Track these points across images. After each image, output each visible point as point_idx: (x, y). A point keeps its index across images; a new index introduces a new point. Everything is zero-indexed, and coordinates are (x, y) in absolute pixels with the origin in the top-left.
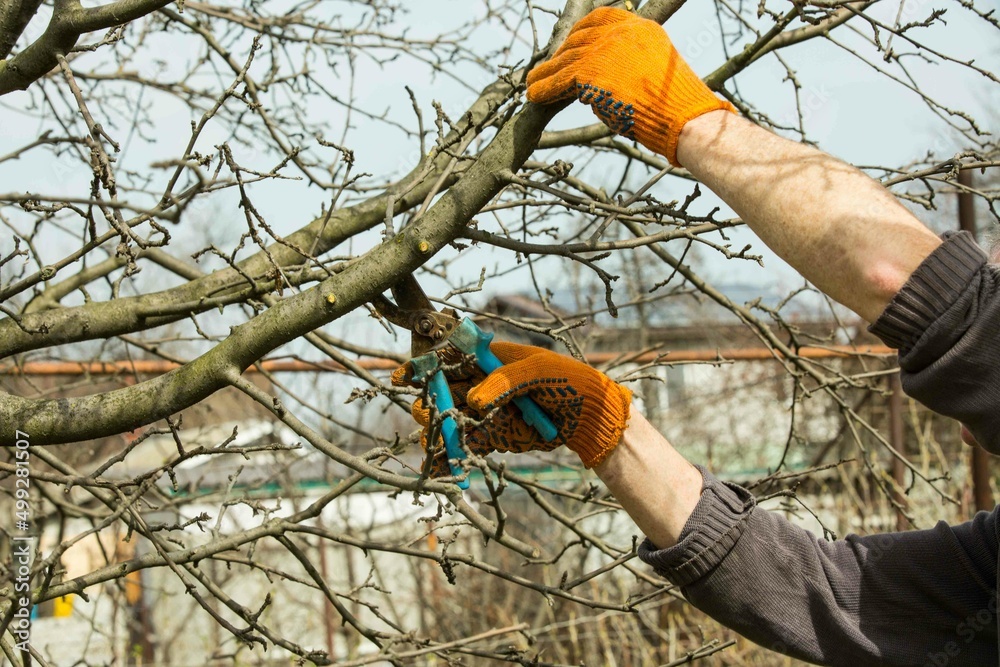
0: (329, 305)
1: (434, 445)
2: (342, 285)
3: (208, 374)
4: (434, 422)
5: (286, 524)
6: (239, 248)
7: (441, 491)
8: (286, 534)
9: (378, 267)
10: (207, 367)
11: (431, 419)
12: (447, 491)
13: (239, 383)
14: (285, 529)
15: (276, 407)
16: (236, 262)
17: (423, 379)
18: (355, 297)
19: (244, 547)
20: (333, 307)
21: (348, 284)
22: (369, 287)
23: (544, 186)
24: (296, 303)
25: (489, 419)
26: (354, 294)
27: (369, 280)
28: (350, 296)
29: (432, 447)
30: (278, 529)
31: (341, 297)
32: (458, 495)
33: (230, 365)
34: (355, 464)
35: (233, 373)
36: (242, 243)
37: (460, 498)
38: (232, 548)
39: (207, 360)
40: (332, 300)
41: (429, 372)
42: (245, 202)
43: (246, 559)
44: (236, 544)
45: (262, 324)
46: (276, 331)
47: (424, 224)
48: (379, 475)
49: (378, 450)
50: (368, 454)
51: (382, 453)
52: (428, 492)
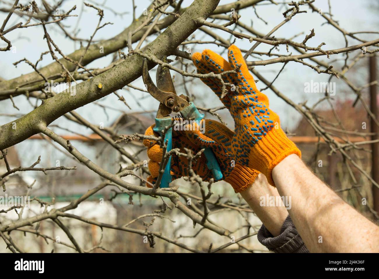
0: (98, 89)
1: (164, 169)
2: (106, 79)
3: (28, 126)
4: (165, 156)
5: (58, 212)
6: (40, 60)
7: (166, 196)
8: (59, 218)
9: (127, 70)
10: (28, 122)
11: (164, 154)
12: (170, 196)
13: (46, 132)
14: (58, 215)
15: (69, 145)
16: (38, 68)
17: (163, 131)
18: (113, 85)
19: (35, 224)
20: (101, 91)
21: (109, 78)
22: (121, 80)
23: (223, 27)
24: (79, 88)
25: (199, 155)
26: (113, 84)
27: (121, 77)
28: (110, 85)
29: (162, 171)
30: (54, 215)
31: (106, 85)
32: (177, 198)
33: (41, 121)
34: (114, 179)
35: (42, 125)
36: (41, 58)
37: (178, 200)
38: (29, 224)
39: (28, 118)
40: (100, 87)
41: (167, 127)
42: (46, 36)
43: (35, 231)
44: (31, 223)
45: (60, 99)
46: (68, 103)
47: (154, 46)
48: (128, 186)
49: (127, 171)
50: (121, 174)
51: (129, 173)
52: (157, 196)
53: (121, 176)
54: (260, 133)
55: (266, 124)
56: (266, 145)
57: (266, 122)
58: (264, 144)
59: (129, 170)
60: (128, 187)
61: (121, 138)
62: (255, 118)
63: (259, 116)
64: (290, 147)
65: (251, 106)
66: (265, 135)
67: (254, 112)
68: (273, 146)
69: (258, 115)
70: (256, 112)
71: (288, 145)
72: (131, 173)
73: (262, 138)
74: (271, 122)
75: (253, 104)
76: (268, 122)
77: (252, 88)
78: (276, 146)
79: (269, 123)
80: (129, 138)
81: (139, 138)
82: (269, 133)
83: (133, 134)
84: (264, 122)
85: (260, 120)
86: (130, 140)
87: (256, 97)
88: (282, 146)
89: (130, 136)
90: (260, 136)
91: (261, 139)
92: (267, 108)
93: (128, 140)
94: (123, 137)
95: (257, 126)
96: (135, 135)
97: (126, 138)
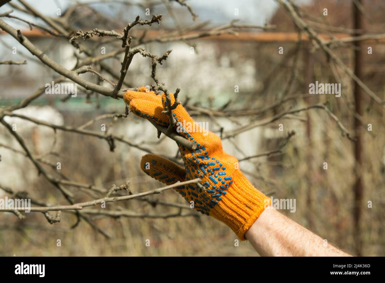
48: (87, 84)
49: (85, 68)
50: (79, 70)
51: (87, 70)
52: (119, 98)
53: (79, 73)
54: (218, 194)
55: (223, 183)
56: (229, 206)
57: (224, 181)
58: (226, 205)
59: (88, 66)
60: (86, 86)
61: (78, 35)
62: (209, 178)
63: (213, 176)
64: (258, 204)
65: (202, 165)
66: (224, 194)
67: (206, 172)
68: (238, 207)
69: (212, 174)
70: (208, 171)
71: (255, 202)
72: (90, 70)
73: (222, 198)
74: (229, 179)
75: (204, 163)
76: (225, 179)
77: (199, 144)
78: (242, 206)
79: (227, 181)
80: (87, 34)
81: (99, 34)
82: (229, 191)
83: (93, 30)
84: (221, 182)
85: (216, 180)
86: (88, 37)
87: (206, 154)
88: (250, 204)
89: (89, 32)
90: (220, 197)
91: (221, 200)
92: (221, 162)
93: (86, 36)
94: (80, 33)
95: (214, 188)
96: (94, 30)
97: (83, 35)
